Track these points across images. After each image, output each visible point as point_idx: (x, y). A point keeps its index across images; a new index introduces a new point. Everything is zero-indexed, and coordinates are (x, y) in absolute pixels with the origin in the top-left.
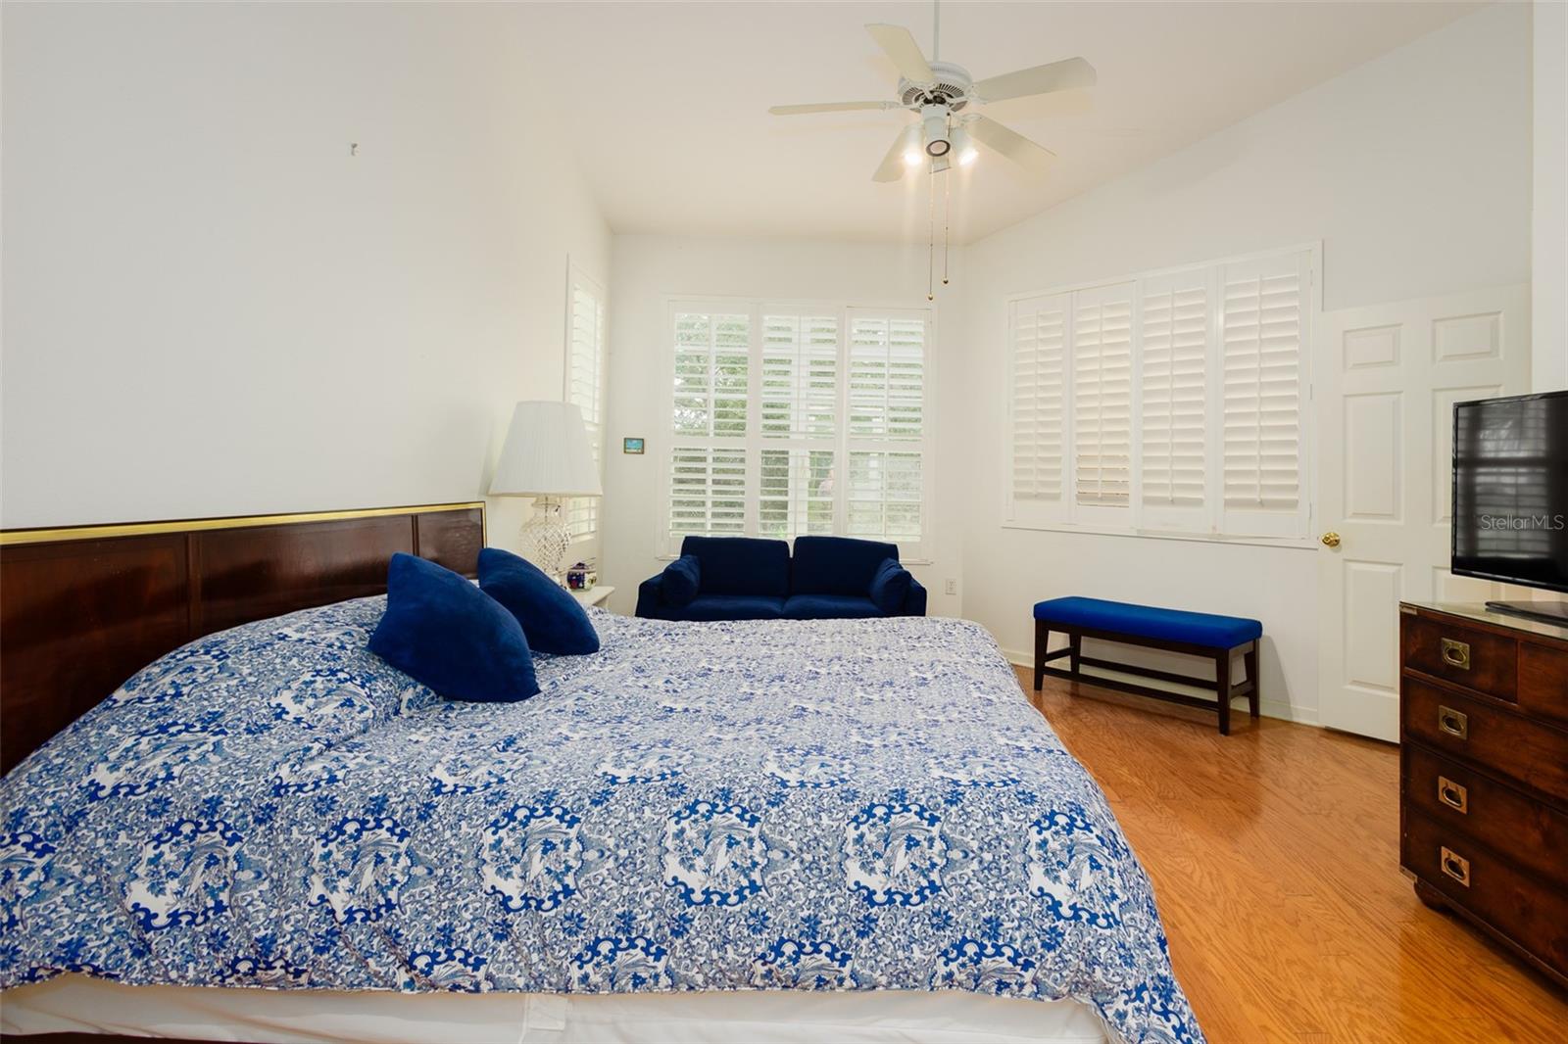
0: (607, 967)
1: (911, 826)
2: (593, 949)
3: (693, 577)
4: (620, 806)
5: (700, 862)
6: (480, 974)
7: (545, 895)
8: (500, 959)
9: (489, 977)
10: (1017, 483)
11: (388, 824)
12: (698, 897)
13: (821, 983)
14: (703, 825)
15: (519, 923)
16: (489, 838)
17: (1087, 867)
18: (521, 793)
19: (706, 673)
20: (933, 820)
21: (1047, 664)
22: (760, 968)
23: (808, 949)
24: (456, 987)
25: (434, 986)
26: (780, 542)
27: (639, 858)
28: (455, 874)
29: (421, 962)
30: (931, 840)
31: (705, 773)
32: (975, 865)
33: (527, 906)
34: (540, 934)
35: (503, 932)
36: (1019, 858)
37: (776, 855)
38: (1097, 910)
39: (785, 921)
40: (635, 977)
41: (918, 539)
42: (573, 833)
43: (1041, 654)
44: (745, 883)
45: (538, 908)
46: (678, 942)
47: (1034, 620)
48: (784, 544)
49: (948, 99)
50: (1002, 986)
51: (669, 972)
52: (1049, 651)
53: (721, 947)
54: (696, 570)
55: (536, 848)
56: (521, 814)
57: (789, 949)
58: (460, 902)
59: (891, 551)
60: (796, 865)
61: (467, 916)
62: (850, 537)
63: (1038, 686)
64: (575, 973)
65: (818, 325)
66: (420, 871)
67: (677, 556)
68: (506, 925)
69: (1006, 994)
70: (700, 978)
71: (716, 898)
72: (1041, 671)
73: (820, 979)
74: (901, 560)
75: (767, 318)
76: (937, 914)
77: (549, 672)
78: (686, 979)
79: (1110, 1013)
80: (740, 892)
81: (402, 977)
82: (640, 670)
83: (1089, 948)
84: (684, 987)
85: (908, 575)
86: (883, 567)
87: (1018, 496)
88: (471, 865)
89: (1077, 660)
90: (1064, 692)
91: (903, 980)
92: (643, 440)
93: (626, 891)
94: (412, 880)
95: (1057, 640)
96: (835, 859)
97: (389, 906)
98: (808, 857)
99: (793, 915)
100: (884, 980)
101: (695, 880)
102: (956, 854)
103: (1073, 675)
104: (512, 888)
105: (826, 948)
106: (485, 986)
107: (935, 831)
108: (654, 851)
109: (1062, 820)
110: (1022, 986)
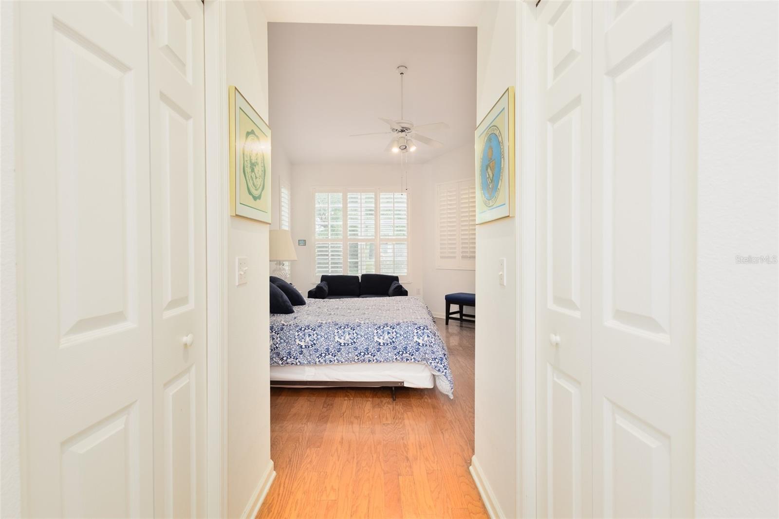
0: (324, 359)
1: (389, 330)
2: (321, 355)
3: (326, 288)
4: (324, 328)
5: (343, 338)
6: (297, 361)
7: (310, 345)
8: (301, 358)
9: (299, 362)
10: (441, 253)
11: (274, 332)
12: (342, 344)
13: (369, 361)
14: (343, 330)
15: (305, 351)
16: (297, 334)
17: (426, 336)
18: (302, 325)
19: (338, 308)
20: (393, 328)
21: (450, 316)
22: (356, 358)
23: (366, 354)
24: (292, 364)
25: (287, 363)
26: (356, 276)
27: (329, 337)
28: (290, 341)
29: (285, 358)
30: (393, 332)
31: (342, 321)
32: (402, 337)
33: (306, 347)
34: (309, 353)
35: (301, 353)
36: (412, 335)
37: (359, 336)
38: (428, 344)
39: (361, 349)
40: (330, 360)
41: (406, 274)
42: (315, 332)
43: (448, 313)
44: (353, 341)
45: (309, 347)
46: (339, 353)
47: (445, 300)
48: (357, 277)
49: (406, 131)
50: (407, 360)
51: (337, 359)
52: (450, 312)
53: (348, 354)
54: (327, 286)
55: (307, 335)
56: (303, 329)
57: (362, 354)
58: (292, 347)
59: (396, 279)
60: (363, 338)
61: (293, 349)
62: (381, 274)
63: (447, 323)
64: (317, 360)
65: (368, 196)
66: (282, 341)
67: (320, 282)
68: (302, 351)
69: (408, 361)
70: (344, 361)
71: (346, 344)
72: (448, 318)
73: (369, 360)
74: (400, 282)
75: (348, 194)
76: (394, 347)
77: (295, 308)
78: (341, 361)
79: (429, 363)
80: (352, 343)
81: (280, 362)
82: (319, 308)
83: (425, 351)
84: (340, 362)
85: (401, 286)
86: (393, 284)
87: (442, 257)
88: (293, 339)
89: (462, 315)
90: (457, 326)
91: (386, 360)
92: (305, 240)
93: (327, 344)
94: (281, 343)
95: (454, 308)
96: (372, 336)
97: (277, 348)
98: (366, 337)
99: (363, 347)
100: (383, 360)
101: (342, 341)
102: (398, 335)
103: (461, 319)
104: (303, 344)
105: (370, 354)
106: (298, 364)
107: (394, 330)
108: (333, 336)
109: (422, 328)
110: (411, 359)
